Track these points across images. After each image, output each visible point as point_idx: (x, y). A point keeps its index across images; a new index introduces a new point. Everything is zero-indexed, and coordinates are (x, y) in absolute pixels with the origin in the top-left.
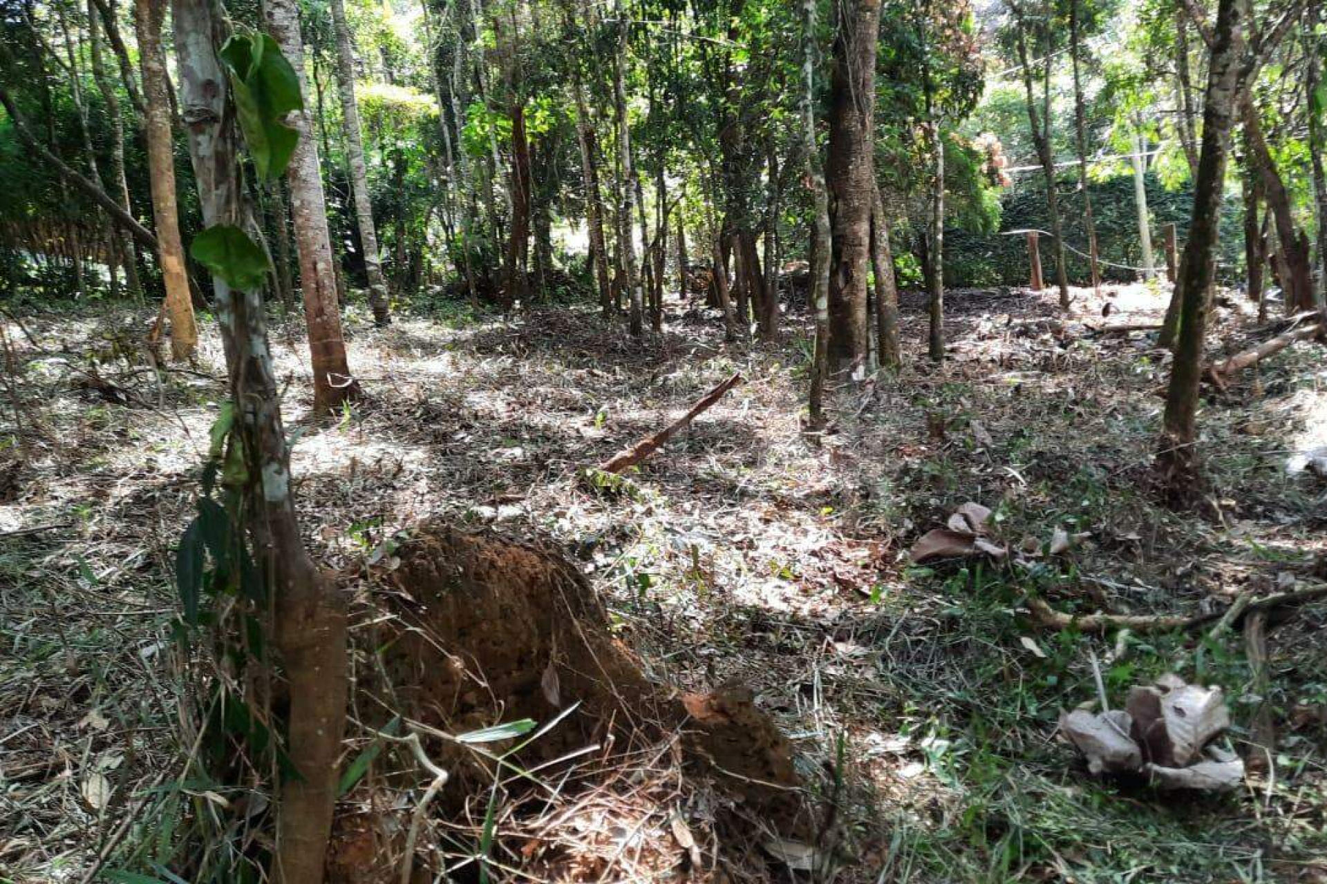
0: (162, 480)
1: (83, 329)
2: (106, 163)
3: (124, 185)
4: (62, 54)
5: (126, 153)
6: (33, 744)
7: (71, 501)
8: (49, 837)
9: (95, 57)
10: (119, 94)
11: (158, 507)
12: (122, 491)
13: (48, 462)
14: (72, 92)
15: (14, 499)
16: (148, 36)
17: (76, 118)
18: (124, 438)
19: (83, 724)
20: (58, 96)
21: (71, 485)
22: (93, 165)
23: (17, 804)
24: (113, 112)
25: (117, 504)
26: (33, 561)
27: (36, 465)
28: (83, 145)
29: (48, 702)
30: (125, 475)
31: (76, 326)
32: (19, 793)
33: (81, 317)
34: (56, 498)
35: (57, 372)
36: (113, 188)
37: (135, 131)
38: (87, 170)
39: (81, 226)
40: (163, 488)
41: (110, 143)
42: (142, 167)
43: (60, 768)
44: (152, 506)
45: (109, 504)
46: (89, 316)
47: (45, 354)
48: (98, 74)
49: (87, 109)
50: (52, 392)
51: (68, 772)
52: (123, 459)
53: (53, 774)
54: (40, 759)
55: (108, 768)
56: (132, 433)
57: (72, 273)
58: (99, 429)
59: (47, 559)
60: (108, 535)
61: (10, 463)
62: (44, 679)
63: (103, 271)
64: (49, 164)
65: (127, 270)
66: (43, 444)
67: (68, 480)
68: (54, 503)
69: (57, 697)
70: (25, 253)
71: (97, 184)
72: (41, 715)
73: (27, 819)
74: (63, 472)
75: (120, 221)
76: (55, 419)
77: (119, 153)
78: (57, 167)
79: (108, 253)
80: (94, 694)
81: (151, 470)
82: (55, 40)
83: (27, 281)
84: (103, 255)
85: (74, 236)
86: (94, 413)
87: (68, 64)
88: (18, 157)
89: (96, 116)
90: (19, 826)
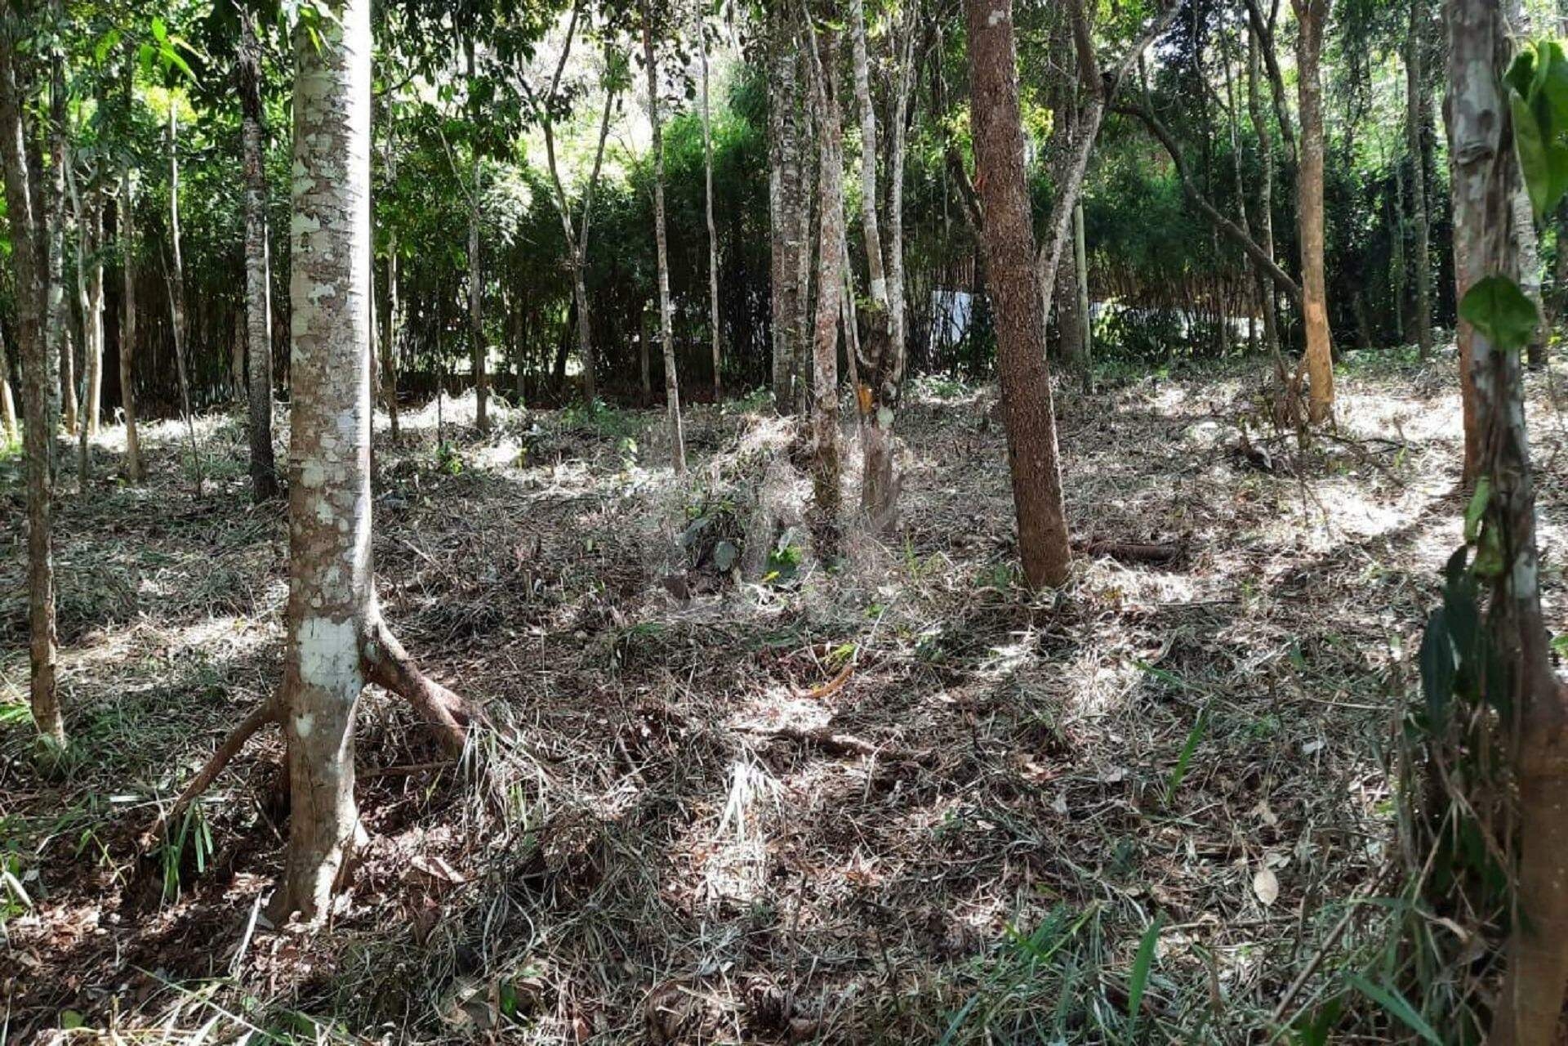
0: (1310, 559)
1: (1229, 390)
2: (1254, 205)
3: (1269, 228)
4: (1222, 94)
5: (1273, 190)
6: (1215, 823)
7: (1231, 576)
8: (1232, 922)
9: (1252, 92)
10: (1271, 126)
11: (1308, 589)
12: (1275, 568)
13: (1210, 533)
14: (1228, 134)
15: (1187, 570)
16: (1309, 55)
17: (1230, 161)
18: (1274, 511)
19: (1254, 813)
20: (1216, 142)
21: (1232, 558)
22: (1243, 210)
23: (1206, 880)
24: (1263, 148)
25: (1271, 582)
26: (1208, 635)
27: (1202, 536)
28: (1235, 190)
29: (1225, 783)
30: (1276, 551)
31: (1224, 387)
32: (1206, 869)
33: (1227, 378)
34: (1218, 571)
35: (1210, 438)
36: (1257, 232)
37: (1281, 164)
38: (1235, 217)
39: (1228, 279)
40: (1312, 568)
41: (1258, 183)
42: (1286, 204)
43: (1237, 853)
44: (1302, 587)
45: (1263, 583)
46: (1232, 375)
47: (1197, 419)
48: (1253, 107)
49: (1239, 151)
50: (1210, 458)
51: (1244, 860)
52: (1276, 533)
53: (1232, 858)
54: (1219, 840)
55: (1276, 866)
56: (1281, 505)
57: (1216, 327)
58: (1251, 500)
59: (1219, 635)
60: (1269, 614)
61: (1182, 533)
62: (1223, 758)
63: (1243, 326)
64: (1206, 215)
65: (1266, 320)
66: (1205, 514)
67: (1229, 554)
68: (1217, 576)
69: (1232, 778)
70: (1180, 313)
71: (1244, 231)
72: (1220, 795)
73: (1213, 898)
74: (1226, 544)
75: (1262, 267)
76: (1213, 488)
77: (1267, 192)
78: (1212, 217)
79: (1249, 305)
80: (1264, 783)
81: (1299, 547)
82: (1216, 81)
83: (1180, 342)
84: (1244, 307)
85: (1221, 290)
86: (1249, 483)
87: (1226, 103)
88: (1182, 214)
89: (1247, 156)
90: (1208, 903)
